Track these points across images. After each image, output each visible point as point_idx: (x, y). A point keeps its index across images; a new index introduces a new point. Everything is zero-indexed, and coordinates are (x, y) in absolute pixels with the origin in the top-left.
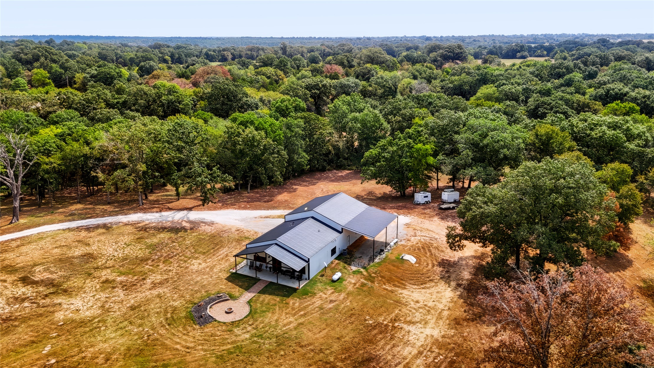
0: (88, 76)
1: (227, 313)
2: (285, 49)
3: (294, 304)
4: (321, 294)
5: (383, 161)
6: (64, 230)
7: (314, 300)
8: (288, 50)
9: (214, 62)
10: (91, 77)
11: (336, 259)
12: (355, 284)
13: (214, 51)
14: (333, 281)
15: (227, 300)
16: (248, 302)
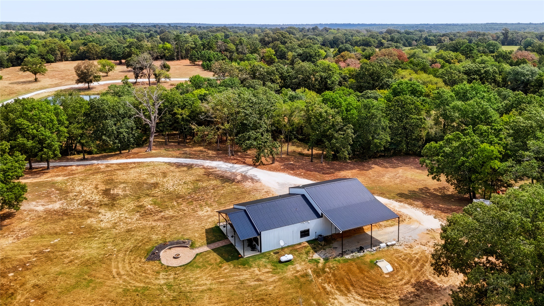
0: (296, 54)
1: (174, 258)
2: (507, 35)
3: (226, 269)
4: (256, 269)
5: (442, 156)
6: (166, 163)
7: (245, 272)
8: (510, 35)
9: (431, 45)
10: (298, 55)
11: (308, 242)
12: (298, 271)
13: (434, 36)
14: (280, 262)
15: (186, 247)
16: (197, 255)
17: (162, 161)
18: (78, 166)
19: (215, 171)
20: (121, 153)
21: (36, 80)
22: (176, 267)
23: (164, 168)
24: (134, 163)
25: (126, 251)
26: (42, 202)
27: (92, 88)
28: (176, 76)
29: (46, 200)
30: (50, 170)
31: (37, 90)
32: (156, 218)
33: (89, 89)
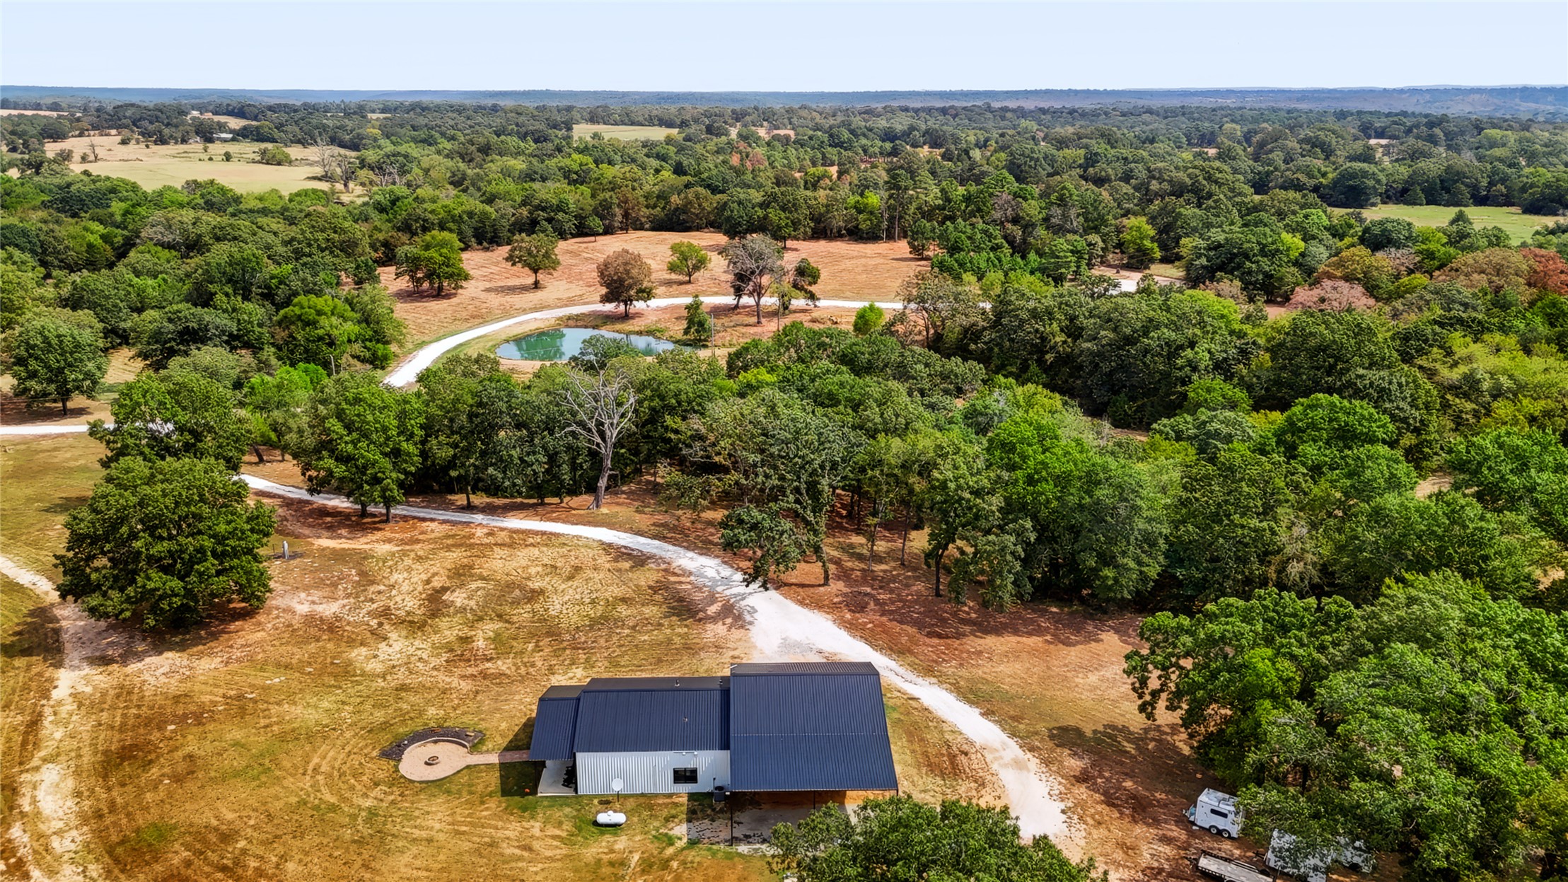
0: (1203, 245)
1: (427, 763)
3: (488, 809)
4: (538, 824)
7: (514, 825)
10: (1209, 248)
11: (688, 795)
12: (612, 852)
14: (594, 823)
15: (464, 746)
16: (468, 767)
17: (598, 538)
18: (444, 522)
19: (681, 583)
20: (543, 504)
21: (536, 286)
22: (413, 782)
23: (586, 555)
24: (544, 533)
25: (362, 729)
26: (316, 595)
27: (638, 315)
28: (848, 294)
29: (326, 592)
30: (388, 527)
31: (525, 311)
32: (471, 671)
33: (626, 317)
